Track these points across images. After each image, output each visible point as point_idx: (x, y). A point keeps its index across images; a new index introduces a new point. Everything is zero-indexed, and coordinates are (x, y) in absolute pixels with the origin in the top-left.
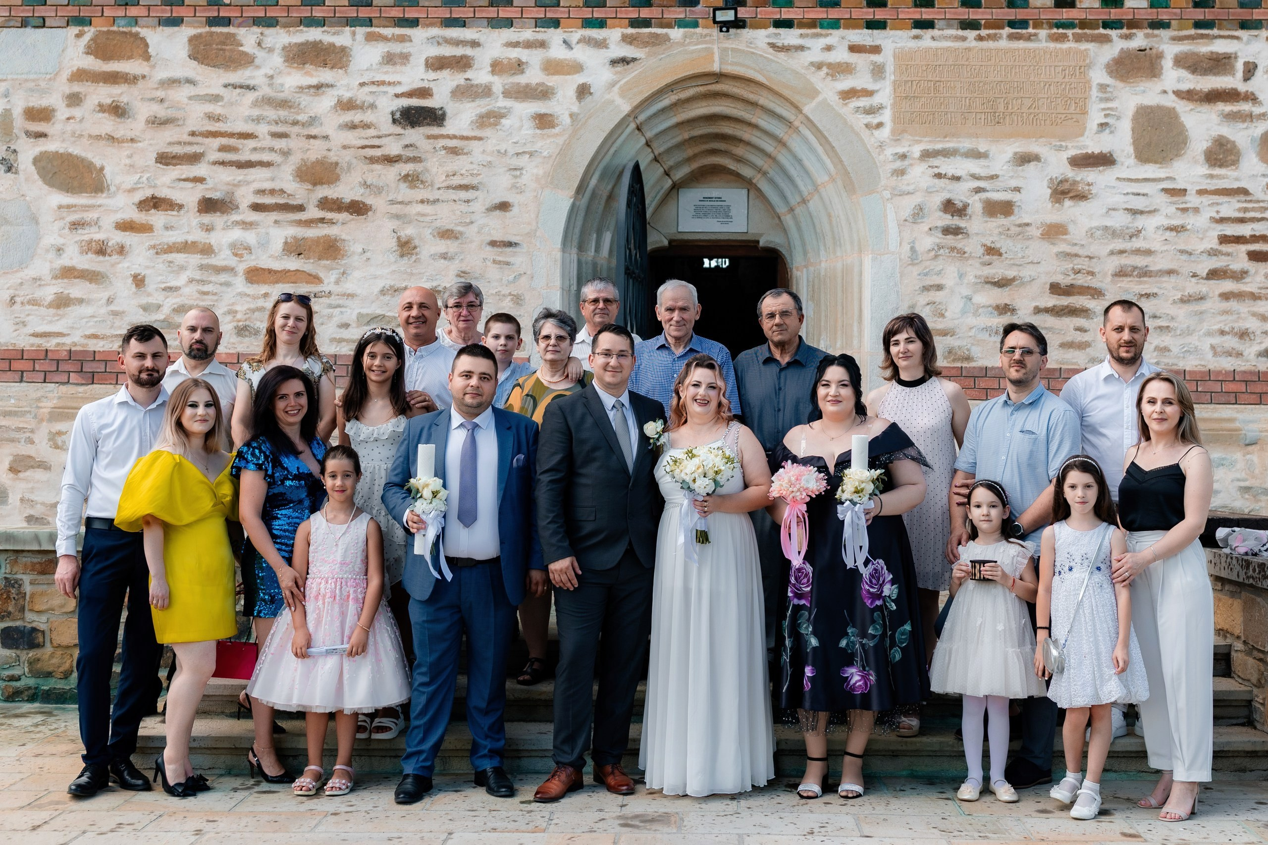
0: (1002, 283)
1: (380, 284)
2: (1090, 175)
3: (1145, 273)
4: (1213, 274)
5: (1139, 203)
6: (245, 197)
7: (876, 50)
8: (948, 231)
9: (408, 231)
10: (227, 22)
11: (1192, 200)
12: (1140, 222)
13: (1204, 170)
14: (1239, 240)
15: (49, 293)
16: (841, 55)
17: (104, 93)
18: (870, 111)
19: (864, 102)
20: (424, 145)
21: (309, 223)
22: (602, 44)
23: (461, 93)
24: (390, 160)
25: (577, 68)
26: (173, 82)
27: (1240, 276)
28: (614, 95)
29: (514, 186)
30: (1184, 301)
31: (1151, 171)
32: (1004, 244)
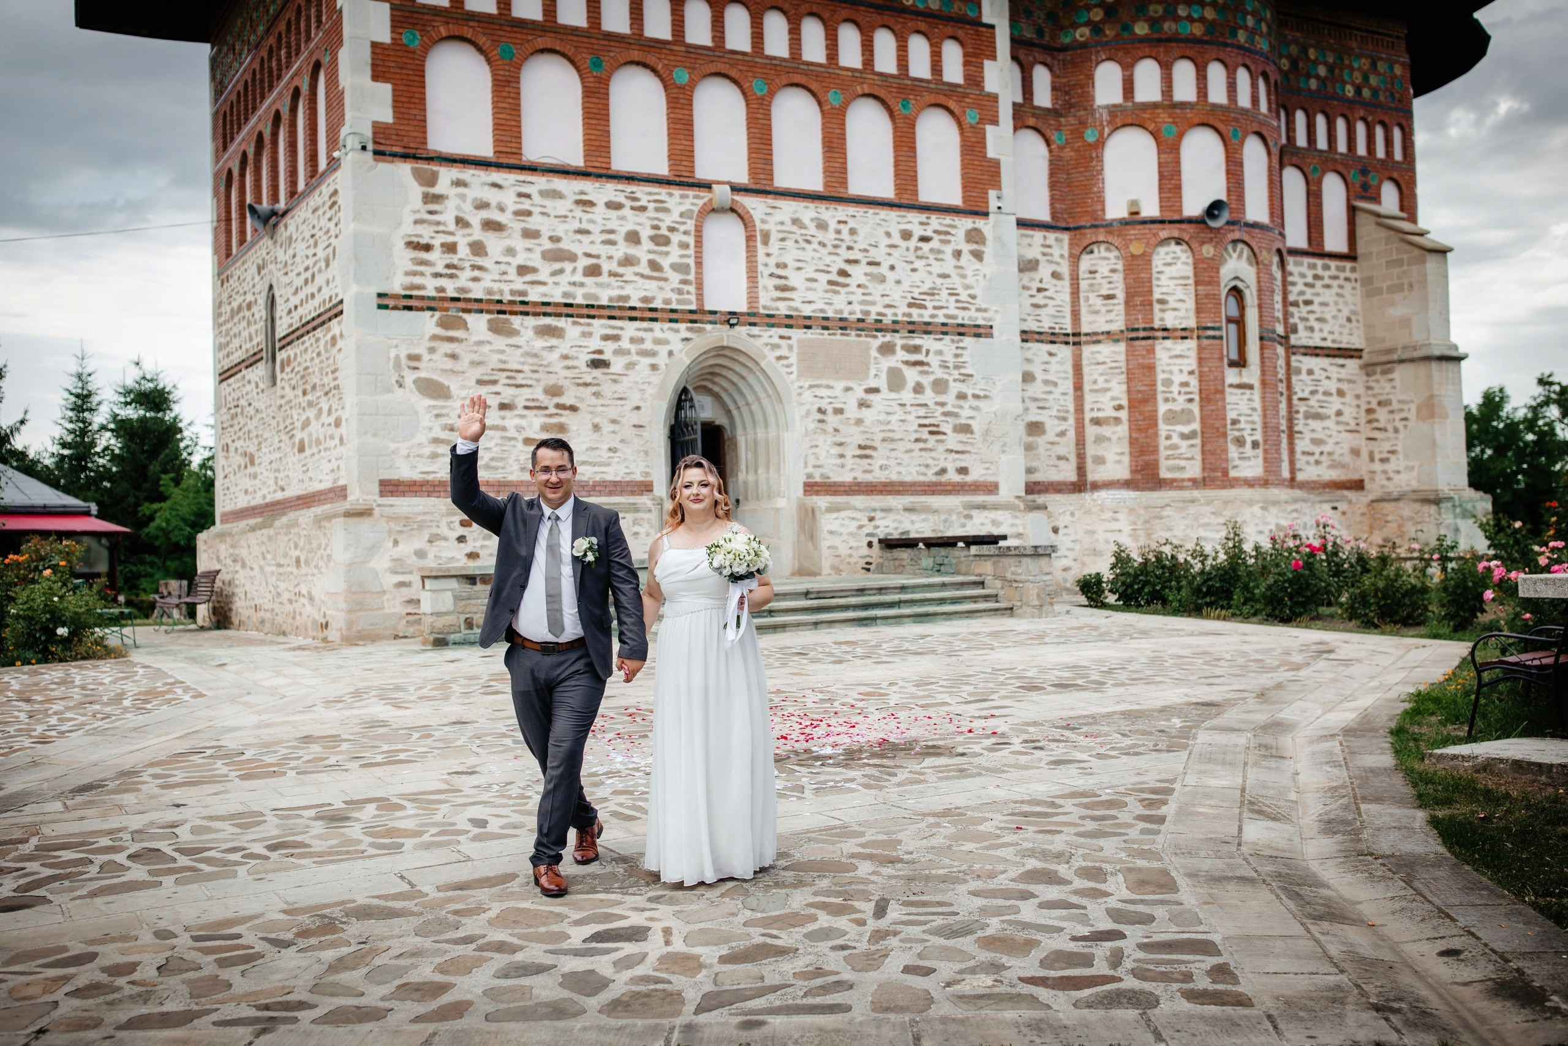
0: (841, 444)
1: (586, 446)
2: (872, 397)
3: (892, 440)
4: (917, 440)
5: (889, 410)
6: (521, 402)
7: (789, 338)
8: (821, 421)
9: (597, 420)
10: (504, 312)
11: (908, 408)
12: (890, 418)
13: (912, 395)
14: (925, 426)
15: (427, 450)
16: (776, 340)
17: (448, 347)
18: (788, 366)
19: (785, 362)
20: (603, 378)
21: (551, 416)
22: (677, 331)
23: (619, 352)
24: (586, 385)
25: (666, 342)
26: (480, 343)
27: (925, 441)
28: (683, 355)
29: (642, 399)
30: (907, 452)
31: (893, 395)
32: (840, 427)
